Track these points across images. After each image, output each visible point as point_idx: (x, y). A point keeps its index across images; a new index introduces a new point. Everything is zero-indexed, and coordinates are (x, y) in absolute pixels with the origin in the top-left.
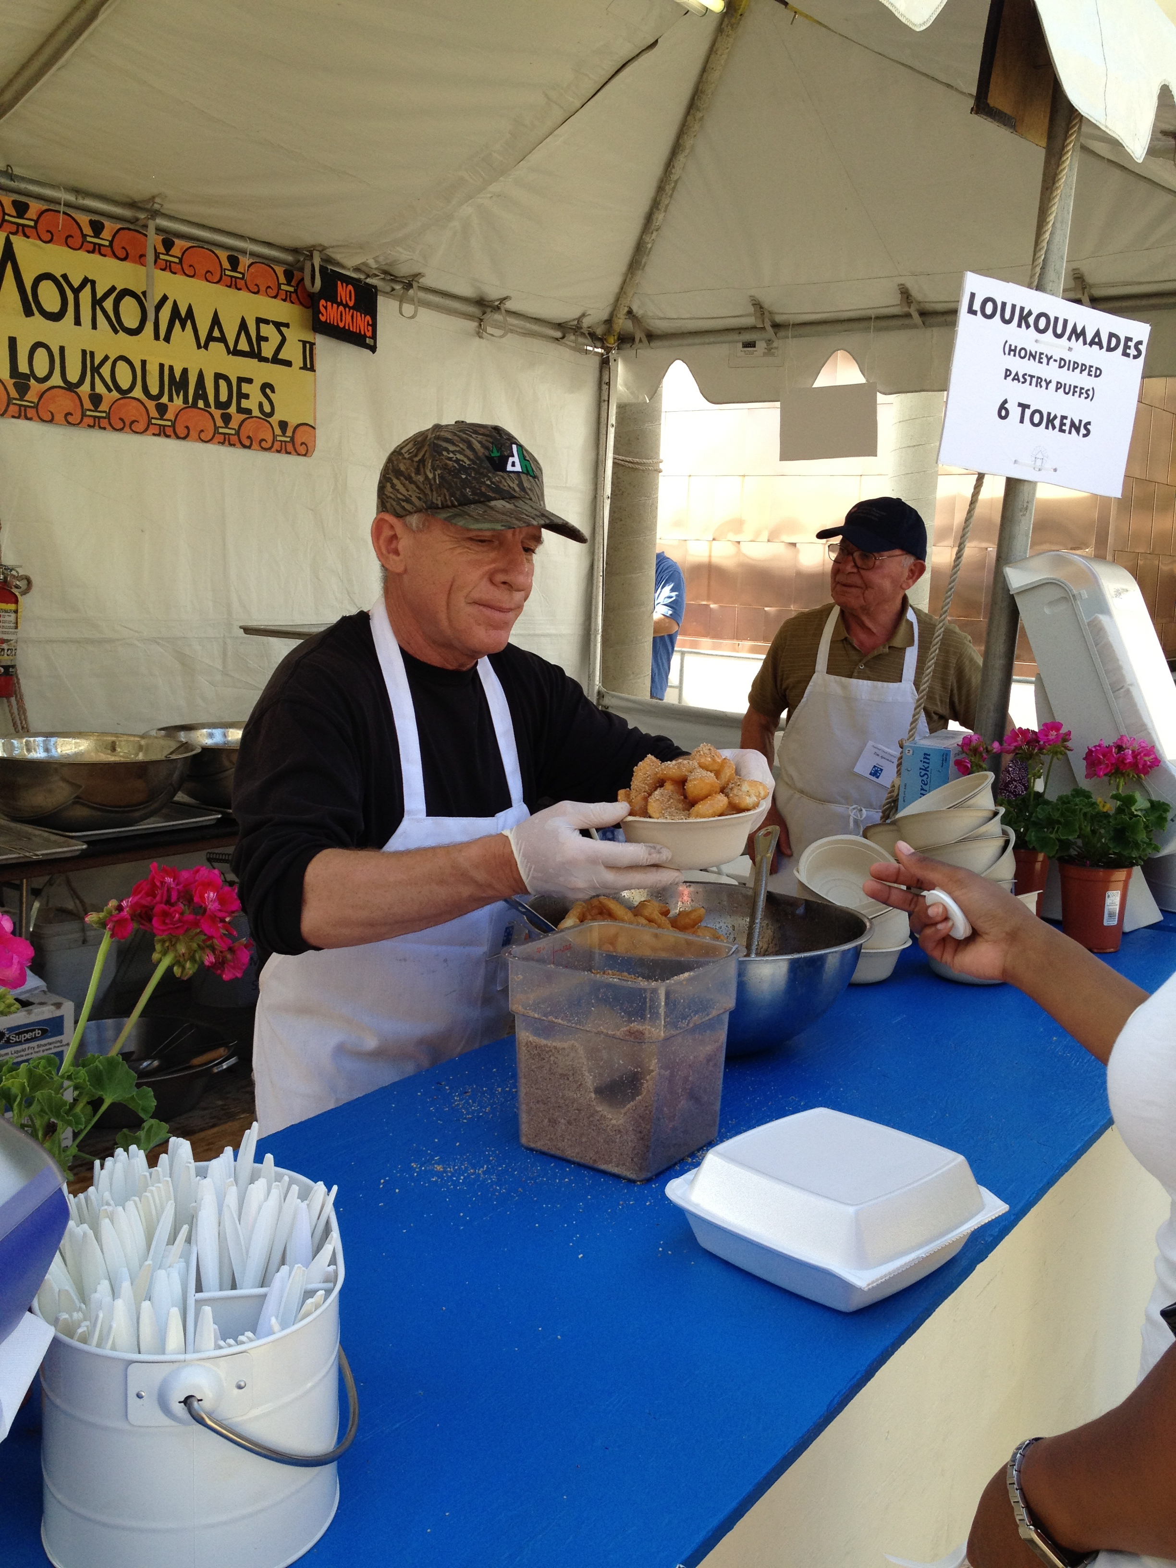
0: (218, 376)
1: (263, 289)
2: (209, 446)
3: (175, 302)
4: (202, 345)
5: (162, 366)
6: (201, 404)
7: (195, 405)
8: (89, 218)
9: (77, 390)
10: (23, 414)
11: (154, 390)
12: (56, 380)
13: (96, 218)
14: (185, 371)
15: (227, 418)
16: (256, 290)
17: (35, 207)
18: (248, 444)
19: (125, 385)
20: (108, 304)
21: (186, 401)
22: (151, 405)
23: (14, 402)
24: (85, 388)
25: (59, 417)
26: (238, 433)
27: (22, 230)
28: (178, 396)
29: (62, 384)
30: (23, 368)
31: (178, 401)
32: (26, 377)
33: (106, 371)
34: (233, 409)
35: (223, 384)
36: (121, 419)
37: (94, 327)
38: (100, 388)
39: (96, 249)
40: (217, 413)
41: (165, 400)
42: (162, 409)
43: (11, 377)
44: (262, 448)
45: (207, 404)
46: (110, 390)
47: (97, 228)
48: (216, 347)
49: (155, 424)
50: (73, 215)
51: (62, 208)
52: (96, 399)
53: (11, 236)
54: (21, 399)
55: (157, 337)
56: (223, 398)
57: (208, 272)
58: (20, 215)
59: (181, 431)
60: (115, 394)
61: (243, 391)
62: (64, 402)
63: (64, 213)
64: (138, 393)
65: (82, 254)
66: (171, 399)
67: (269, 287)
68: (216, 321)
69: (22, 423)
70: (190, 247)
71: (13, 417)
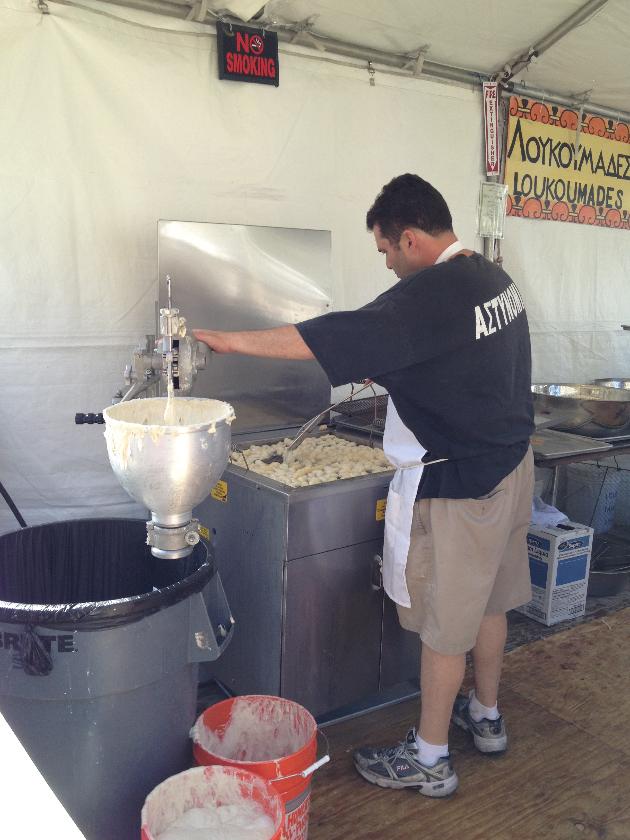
0: (600, 188)
1: (622, 138)
2: (593, 227)
3: (584, 148)
4: (594, 171)
5: (576, 183)
6: (591, 203)
7: (588, 204)
8: (552, 106)
9: (540, 199)
10: (517, 214)
11: (572, 197)
12: (532, 195)
13: (554, 106)
14: (586, 186)
15: (601, 210)
16: (619, 139)
17: (531, 102)
18: (609, 224)
19: (560, 196)
20: (557, 152)
21: (585, 202)
22: (570, 205)
23: (514, 207)
24: (544, 198)
25: (531, 215)
26: (605, 219)
27: (524, 115)
28: (582, 199)
29: (534, 197)
30: (519, 189)
31: (582, 203)
32: (519, 193)
33: (552, 188)
34: (604, 206)
35: (601, 191)
36: (557, 214)
37: (550, 165)
38: (550, 198)
39: (554, 123)
40: (597, 208)
41: (576, 202)
42: (574, 207)
43: (514, 194)
44: (615, 226)
45: (593, 204)
46: (553, 198)
47: (555, 110)
48: (600, 171)
49: (571, 216)
50: (546, 105)
51: (543, 102)
52: (547, 203)
53: (520, 118)
54: (517, 206)
55: (575, 169)
56: (601, 200)
57: (600, 130)
58: (524, 108)
59: (581, 219)
60: (556, 200)
61: (610, 195)
62: (533, 207)
63: (543, 105)
64: (565, 199)
65: (548, 125)
66: (578, 202)
67: (625, 137)
68: (601, 158)
69: (516, 218)
70: (594, 117)
71: (513, 215)
